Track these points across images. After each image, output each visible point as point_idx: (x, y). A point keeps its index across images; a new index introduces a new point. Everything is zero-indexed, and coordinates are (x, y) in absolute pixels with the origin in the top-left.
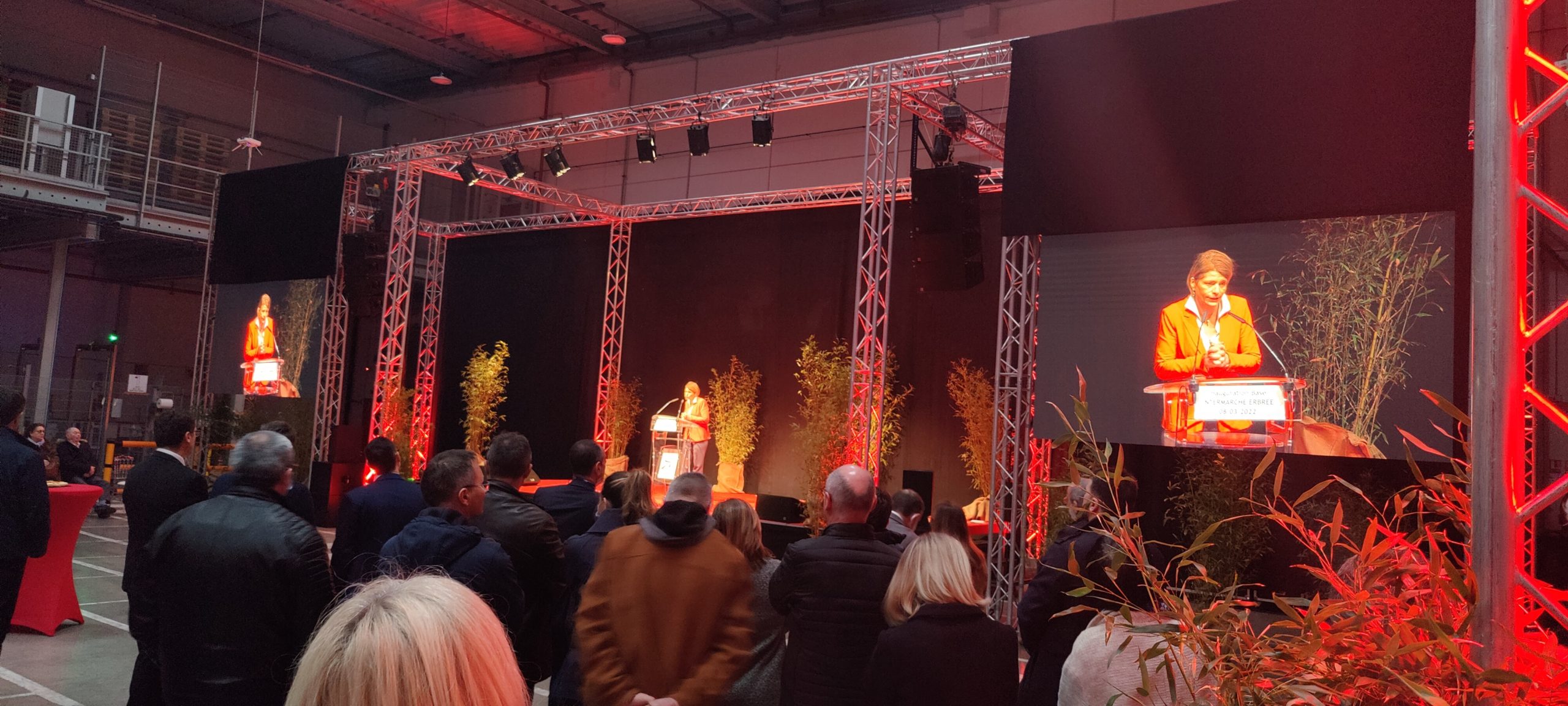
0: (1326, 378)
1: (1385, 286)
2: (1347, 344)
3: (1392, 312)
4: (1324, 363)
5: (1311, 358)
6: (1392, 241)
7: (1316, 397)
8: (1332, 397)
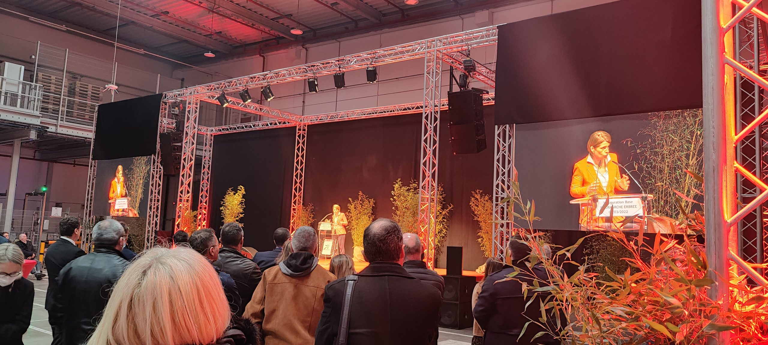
0: (663, 193)
1: (693, 146)
2: (674, 175)
3: (697, 159)
4: (663, 186)
5: (656, 183)
6: (695, 122)
7: (659, 203)
8: (667, 203)
